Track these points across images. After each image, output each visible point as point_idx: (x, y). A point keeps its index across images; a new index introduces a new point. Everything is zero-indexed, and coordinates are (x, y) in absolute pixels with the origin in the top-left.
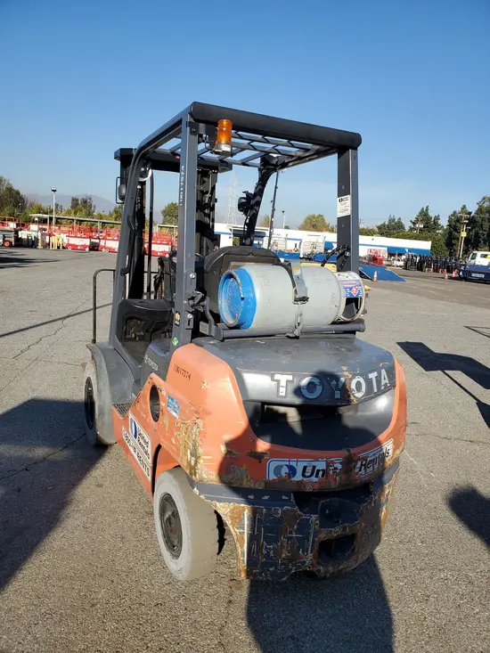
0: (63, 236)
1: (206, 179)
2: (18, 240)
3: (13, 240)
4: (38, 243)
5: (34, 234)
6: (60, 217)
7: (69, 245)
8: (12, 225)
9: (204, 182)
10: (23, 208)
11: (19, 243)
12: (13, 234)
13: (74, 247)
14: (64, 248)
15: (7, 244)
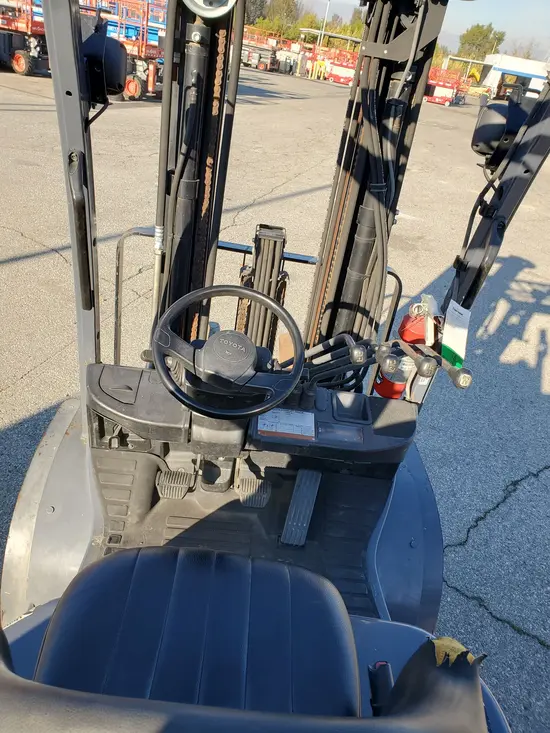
0: (327, 63)
1: (405, 20)
2: (275, 62)
3: (269, 61)
4: (296, 68)
5: (294, 57)
6: (333, 35)
7: (331, 75)
8: (272, 42)
9: (400, 29)
10: (295, 18)
11: (275, 67)
12: (269, 54)
13: (337, 79)
14: (325, 79)
15: (262, 67)
